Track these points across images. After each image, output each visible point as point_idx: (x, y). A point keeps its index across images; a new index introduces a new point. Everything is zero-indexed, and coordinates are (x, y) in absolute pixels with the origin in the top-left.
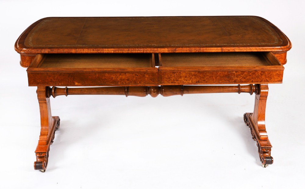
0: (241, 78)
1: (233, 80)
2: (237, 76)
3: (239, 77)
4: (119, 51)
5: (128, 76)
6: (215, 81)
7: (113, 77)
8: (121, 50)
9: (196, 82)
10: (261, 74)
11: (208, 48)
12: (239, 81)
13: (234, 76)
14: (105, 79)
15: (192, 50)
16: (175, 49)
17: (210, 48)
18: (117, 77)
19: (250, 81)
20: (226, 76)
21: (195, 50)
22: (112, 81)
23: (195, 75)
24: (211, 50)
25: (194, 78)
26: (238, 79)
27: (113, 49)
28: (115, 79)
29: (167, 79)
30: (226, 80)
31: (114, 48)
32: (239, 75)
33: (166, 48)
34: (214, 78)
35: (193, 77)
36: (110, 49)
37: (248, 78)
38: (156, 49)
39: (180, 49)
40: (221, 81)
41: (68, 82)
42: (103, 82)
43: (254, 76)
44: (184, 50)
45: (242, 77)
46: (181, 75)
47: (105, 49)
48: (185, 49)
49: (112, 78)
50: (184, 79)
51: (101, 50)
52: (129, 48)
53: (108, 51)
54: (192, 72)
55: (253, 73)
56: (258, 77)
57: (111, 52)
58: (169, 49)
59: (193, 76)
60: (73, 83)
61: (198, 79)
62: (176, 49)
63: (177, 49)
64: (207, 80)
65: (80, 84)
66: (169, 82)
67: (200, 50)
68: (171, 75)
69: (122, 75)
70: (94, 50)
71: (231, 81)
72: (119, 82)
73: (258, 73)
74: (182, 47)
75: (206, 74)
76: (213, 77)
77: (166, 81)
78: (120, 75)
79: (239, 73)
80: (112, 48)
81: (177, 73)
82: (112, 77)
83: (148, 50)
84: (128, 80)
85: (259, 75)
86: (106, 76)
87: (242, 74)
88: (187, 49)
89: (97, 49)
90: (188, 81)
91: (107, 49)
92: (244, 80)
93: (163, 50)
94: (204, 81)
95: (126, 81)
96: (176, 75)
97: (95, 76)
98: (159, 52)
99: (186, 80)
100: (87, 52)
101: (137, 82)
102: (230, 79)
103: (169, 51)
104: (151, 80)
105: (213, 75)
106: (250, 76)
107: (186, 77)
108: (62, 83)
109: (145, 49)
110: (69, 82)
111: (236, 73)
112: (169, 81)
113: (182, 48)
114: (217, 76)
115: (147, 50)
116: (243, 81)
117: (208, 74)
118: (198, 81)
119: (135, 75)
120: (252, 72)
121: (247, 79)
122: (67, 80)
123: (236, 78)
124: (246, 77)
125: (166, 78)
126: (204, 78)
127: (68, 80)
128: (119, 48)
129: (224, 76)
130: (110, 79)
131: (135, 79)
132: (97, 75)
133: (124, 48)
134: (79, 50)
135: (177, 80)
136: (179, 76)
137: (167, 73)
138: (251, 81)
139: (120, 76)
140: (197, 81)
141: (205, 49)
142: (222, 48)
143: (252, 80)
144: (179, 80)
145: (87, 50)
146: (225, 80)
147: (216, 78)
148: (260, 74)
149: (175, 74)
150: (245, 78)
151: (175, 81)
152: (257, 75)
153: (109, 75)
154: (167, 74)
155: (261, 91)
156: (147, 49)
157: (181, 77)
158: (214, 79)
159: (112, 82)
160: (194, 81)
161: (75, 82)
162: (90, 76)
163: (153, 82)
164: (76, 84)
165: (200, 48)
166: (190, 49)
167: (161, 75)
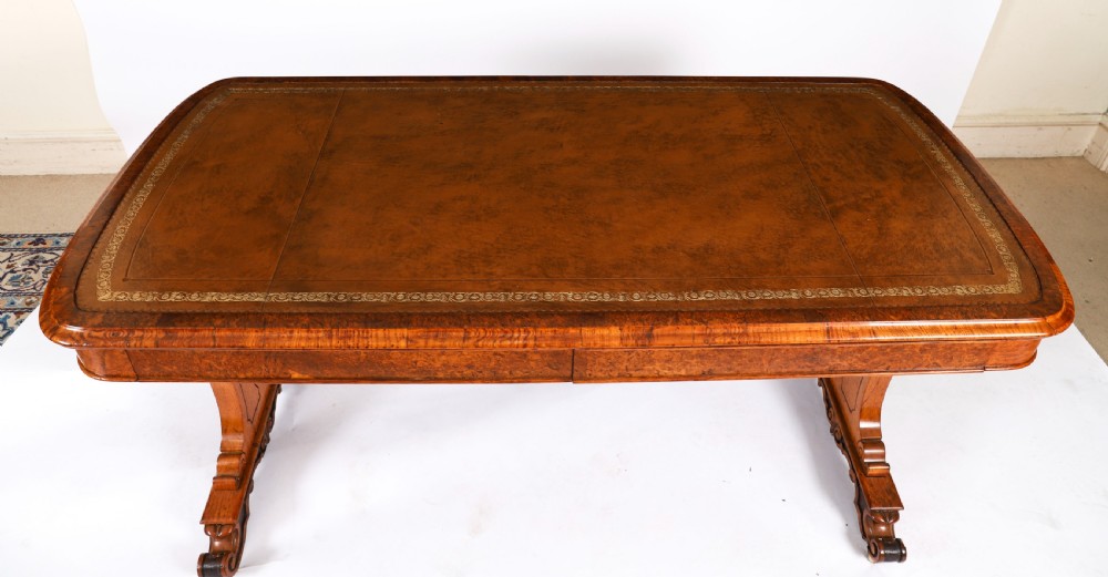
1: (827, 369)
2: (841, 357)
3: (849, 357)
4: (428, 338)
5: (469, 356)
6: (765, 369)
7: (420, 358)
8: (436, 337)
9: (704, 375)
10: (920, 350)
11: (774, 327)
13: (831, 356)
14: (392, 363)
15: (715, 336)
16: (647, 329)
17: (782, 327)
18: (434, 360)
19: (881, 367)
20: (806, 356)
21: (724, 334)
22: (414, 370)
23: (700, 355)
24: (786, 333)
25: (697, 363)
26: (845, 363)
27: (405, 332)
28: (427, 364)
29: (604, 366)
30: (803, 367)
31: (408, 327)
32: (850, 354)
33: (612, 328)
34: (764, 362)
35: (695, 361)
36: (392, 332)
37: (876, 359)
38: (573, 331)
39: (669, 329)
40: (785, 371)
42: (386, 371)
44: (682, 336)
45: (856, 356)
47: (373, 332)
48: (688, 329)
49: (416, 362)
50: (661, 368)
51: (359, 337)
52: (470, 324)
53: (385, 338)
55: (897, 348)
56: (909, 358)
57: (395, 343)
58: (626, 332)
59: (692, 358)
60: (286, 374)
61: (709, 366)
62: (652, 329)
63: (656, 331)
64: (738, 368)
65: (307, 376)
66: (611, 375)
67: (748, 335)
68: (620, 356)
69: (449, 356)
71: (817, 369)
72: (439, 374)
73: (915, 347)
75: (738, 352)
76: (760, 359)
77: (601, 371)
78: (443, 354)
79: (851, 349)
81: (640, 352)
82: (414, 359)
83: (541, 337)
84: (470, 367)
85: (913, 352)
86: (393, 357)
88: (696, 332)
89: (342, 331)
90: (675, 372)
91: (380, 332)
92: (864, 365)
93: (602, 337)
95: (464, 369)
96: (634, 357)
97: (354, 358)
98: (585, 343)
99: (670, 369)
100: (303, 344)
101: (500, 372)
102: (817, 365)
103: (625, 343)
104: (549, 366)
105: (762, 354)
106: (885, 355)
107: (667, 361)
108: (249, 375)
109: (532, 332)
110: (271, 370)
111: (840, 349)
112: (611, 371)
113: (674, 327)
114: (777, 358)
115: (538, 334)
116: (860, 368)
117: (745, 354)
118: (711, 371)
119: (495, 354)
120: (895, 346)
121: (873, 364)
122: (263, 368)
123: (838, 361)
124: (872, 358)
125: (599, 364)
126: (729, 363)
127: (266, 366)
128: (426, 323)
129: (797, 357)
130: (408, 365)
131: (493, 364)
134: (275, 333)
135: (638, 370)
136: (646, 358)
137: (605, 351)
138: (885, 367)
139: (443, 358)
140: (706, 371)
141: (763, 328)
142: (830, 324)
143: (889, 364)
144: (646, 367)
145: (304, 334)
147: (771, 361)
148: (918, 351)
150: (865, 361)
151: (632, 372)
152: (909, 352)
153: (402, 354)
154: (606, 354)
156: (540, 329)
157: (651, 361)
158: (762, 365)
159: (414, 373)
160: (694, 372)
161: (291, 372)
162: (338, 356)
163: (555, 372)
164: (296, 375)
165: (744, 324)
166: (708, 331)
167: (584, 356)
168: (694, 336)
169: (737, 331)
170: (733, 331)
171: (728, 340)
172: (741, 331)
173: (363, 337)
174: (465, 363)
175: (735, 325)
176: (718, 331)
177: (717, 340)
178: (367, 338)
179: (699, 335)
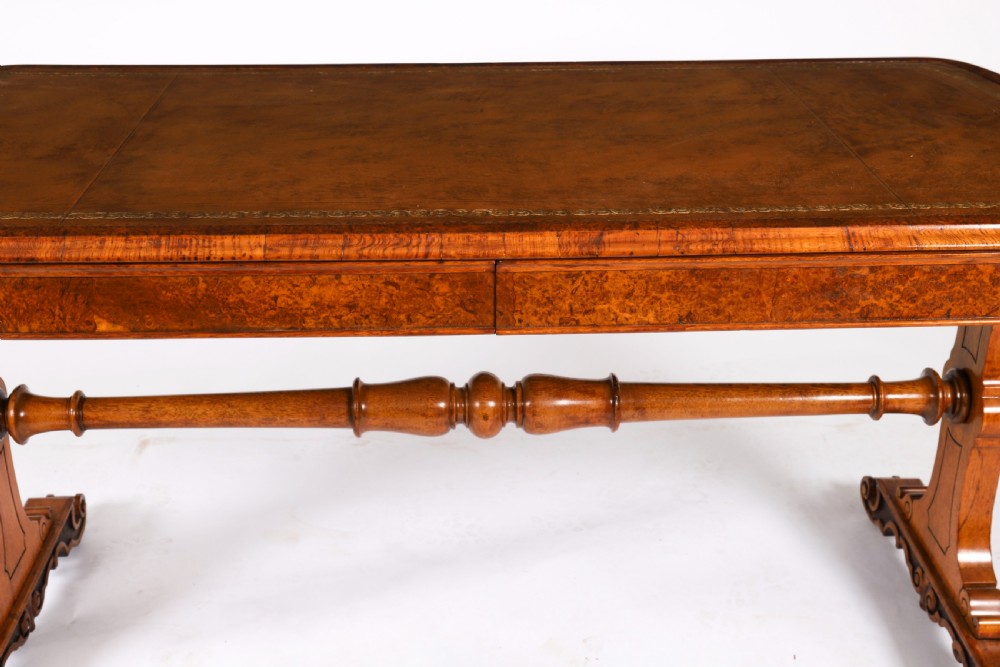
0: (896, 297)
1: (857, 310)
2: (876, 292)
3: (888, 292)
4: (293, 246)
5: (350, 288)
6: (768, 313)
7: (281, 292)
8: (305, 245)
9: (680, 319)
10: (991, 279)
11: (772, 232)
12: (886, 314)
13: (863, 290)
14: (242, 301)
15: (690, 242)
16: (595, 234)
17: (784, 232)
18: (300, 295)
19: (937, 312)
20: (824, 288)
21: (702, 241)
22: (273, 313)
23: (674, 287)
24: (790, 239)
25: (669, 298)
26: (882, 303)
27: (262, 239)
28: (291, 302)
29: (539, 304)
30: (822, 310)
31: (266, 230)
32: (888, 284)
33: (548, 233)
34: (765, 298)
35: (667, 294)
36: (244, 240)
37: (928, 297)
38: (492, 238)
39: (625, 234)
40: (797, 315)
41: (64, 319)
42: (233, 317)
43: (957, 288)
44: (644, 243)
45: (898, 291)
46: (606, 285)
47: (218, 240)
48: (652, 235)
49: (275, 298)
50: (618, 306)
51: (197, 245)
52: (351, 230)
53: (234, 246)
54: (661, 273)
55: (955, 274)
56: (976, 293)
57: (248, 253)
58: (566, 238)
59: (662, 292)
60: (89, 323)
61: (687, 305)
62: (601, 235)
63: (608, 237)
64: (730, 310)
65: (119, 328)
66: (550, 319)
67: (735, 241)
68: (560, 287)
69: (322, 285)
70: (158, 246)
71: (845, 312)
72: (307, 319)
73: (981, 273)
74: (635, 226)
75: (726, 279)
76: (759, 292)
77: (535, 313)
78: (314, 282)
79: (888, 276)
80: (256, 230)
81: (587, 278)
82: (273, 294)
83: (450, 244)
84: (351, 307)
85: (981, 282)
86: (245, 288)
87: (902, 282)
88: (663, 238)
89: (174, 239)
90: (640, 316)
91: (228, 240)
92: (911, 306)
93: (533, 244)
94: (717, 312)
95: (344, 311)
96: (581, 289)
97: (189, 291)
98: (509, 251)
99: (632, 311)
100: (118, 254)
101: (394, 316)
102: (842, 304)
103: (564, 250)
104: (462, 304)
105: (761, 283)
106: (939, 286)
107: (629, 295)
108: (35, 326)
109: (436, 238)
110: (68, 317)
111: (871, 277)
112: (550, 313)
113: (633, 232)
114: (782, 292)
115: (445, 241)
116: (906, 312)
117: (736, 282)
118: (690, 313)
119: (387, 283)
120: (951, 271)
121: (925, 304)
122: (57, 312)
123: (872, 300)
124: (922, 293)
125: (533, 299)
126: (715, 300)
127: (61, 309)
128: (292, 229)
129: (813, 291)
130: (265, 303)
131: (384, 300)
132: (202, 286)
133: (324, 232)
134: (80, 242)
135: (587, 312)
136: (597, 290)
137: (539, 277)
138: (943, 311)
139: (315, 290)
140: (684, 313)
141: (756, 233)
142: (851, 229)
143: (948, 305)
144: (598, 308)
145: (120, 242)
146: (817, 309)
147: (775, 296)
148: (987, 280)
149: (579, 282)
150: (913, 300)
151: (579, 317)
152: (974, 283)
153: (257, 283)
154: (540, 281)
155: (987, 410)
156: (448, 235)
157: (605, 296)
158: (763, 304)
159: (273, 319)
160: (667, 316)
161: (97, 319)
162: (165, 288)
163: (471, 317)
164: (103, 326)
165: (730, 229)
166: (680, 237)
167: (509, 285)
168: (659, 243)
169: (720, 237)
170: (714, 237)
171: (708, 247)
172: (726, 237)
173: (204, 247)
174: (343, 300)
175: (717, 230)
176: (694, 237)
177: (692, 247)
178: (209, 247)
179: (667, 242)
